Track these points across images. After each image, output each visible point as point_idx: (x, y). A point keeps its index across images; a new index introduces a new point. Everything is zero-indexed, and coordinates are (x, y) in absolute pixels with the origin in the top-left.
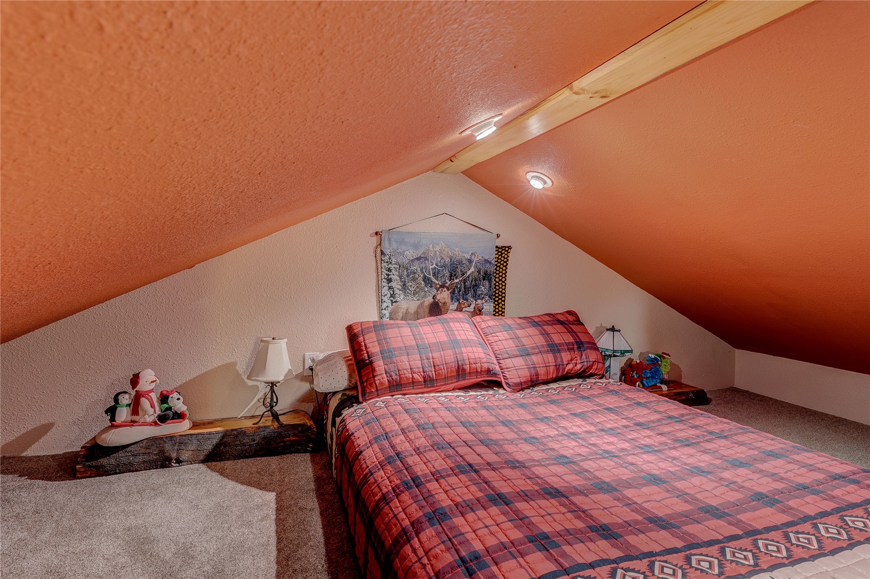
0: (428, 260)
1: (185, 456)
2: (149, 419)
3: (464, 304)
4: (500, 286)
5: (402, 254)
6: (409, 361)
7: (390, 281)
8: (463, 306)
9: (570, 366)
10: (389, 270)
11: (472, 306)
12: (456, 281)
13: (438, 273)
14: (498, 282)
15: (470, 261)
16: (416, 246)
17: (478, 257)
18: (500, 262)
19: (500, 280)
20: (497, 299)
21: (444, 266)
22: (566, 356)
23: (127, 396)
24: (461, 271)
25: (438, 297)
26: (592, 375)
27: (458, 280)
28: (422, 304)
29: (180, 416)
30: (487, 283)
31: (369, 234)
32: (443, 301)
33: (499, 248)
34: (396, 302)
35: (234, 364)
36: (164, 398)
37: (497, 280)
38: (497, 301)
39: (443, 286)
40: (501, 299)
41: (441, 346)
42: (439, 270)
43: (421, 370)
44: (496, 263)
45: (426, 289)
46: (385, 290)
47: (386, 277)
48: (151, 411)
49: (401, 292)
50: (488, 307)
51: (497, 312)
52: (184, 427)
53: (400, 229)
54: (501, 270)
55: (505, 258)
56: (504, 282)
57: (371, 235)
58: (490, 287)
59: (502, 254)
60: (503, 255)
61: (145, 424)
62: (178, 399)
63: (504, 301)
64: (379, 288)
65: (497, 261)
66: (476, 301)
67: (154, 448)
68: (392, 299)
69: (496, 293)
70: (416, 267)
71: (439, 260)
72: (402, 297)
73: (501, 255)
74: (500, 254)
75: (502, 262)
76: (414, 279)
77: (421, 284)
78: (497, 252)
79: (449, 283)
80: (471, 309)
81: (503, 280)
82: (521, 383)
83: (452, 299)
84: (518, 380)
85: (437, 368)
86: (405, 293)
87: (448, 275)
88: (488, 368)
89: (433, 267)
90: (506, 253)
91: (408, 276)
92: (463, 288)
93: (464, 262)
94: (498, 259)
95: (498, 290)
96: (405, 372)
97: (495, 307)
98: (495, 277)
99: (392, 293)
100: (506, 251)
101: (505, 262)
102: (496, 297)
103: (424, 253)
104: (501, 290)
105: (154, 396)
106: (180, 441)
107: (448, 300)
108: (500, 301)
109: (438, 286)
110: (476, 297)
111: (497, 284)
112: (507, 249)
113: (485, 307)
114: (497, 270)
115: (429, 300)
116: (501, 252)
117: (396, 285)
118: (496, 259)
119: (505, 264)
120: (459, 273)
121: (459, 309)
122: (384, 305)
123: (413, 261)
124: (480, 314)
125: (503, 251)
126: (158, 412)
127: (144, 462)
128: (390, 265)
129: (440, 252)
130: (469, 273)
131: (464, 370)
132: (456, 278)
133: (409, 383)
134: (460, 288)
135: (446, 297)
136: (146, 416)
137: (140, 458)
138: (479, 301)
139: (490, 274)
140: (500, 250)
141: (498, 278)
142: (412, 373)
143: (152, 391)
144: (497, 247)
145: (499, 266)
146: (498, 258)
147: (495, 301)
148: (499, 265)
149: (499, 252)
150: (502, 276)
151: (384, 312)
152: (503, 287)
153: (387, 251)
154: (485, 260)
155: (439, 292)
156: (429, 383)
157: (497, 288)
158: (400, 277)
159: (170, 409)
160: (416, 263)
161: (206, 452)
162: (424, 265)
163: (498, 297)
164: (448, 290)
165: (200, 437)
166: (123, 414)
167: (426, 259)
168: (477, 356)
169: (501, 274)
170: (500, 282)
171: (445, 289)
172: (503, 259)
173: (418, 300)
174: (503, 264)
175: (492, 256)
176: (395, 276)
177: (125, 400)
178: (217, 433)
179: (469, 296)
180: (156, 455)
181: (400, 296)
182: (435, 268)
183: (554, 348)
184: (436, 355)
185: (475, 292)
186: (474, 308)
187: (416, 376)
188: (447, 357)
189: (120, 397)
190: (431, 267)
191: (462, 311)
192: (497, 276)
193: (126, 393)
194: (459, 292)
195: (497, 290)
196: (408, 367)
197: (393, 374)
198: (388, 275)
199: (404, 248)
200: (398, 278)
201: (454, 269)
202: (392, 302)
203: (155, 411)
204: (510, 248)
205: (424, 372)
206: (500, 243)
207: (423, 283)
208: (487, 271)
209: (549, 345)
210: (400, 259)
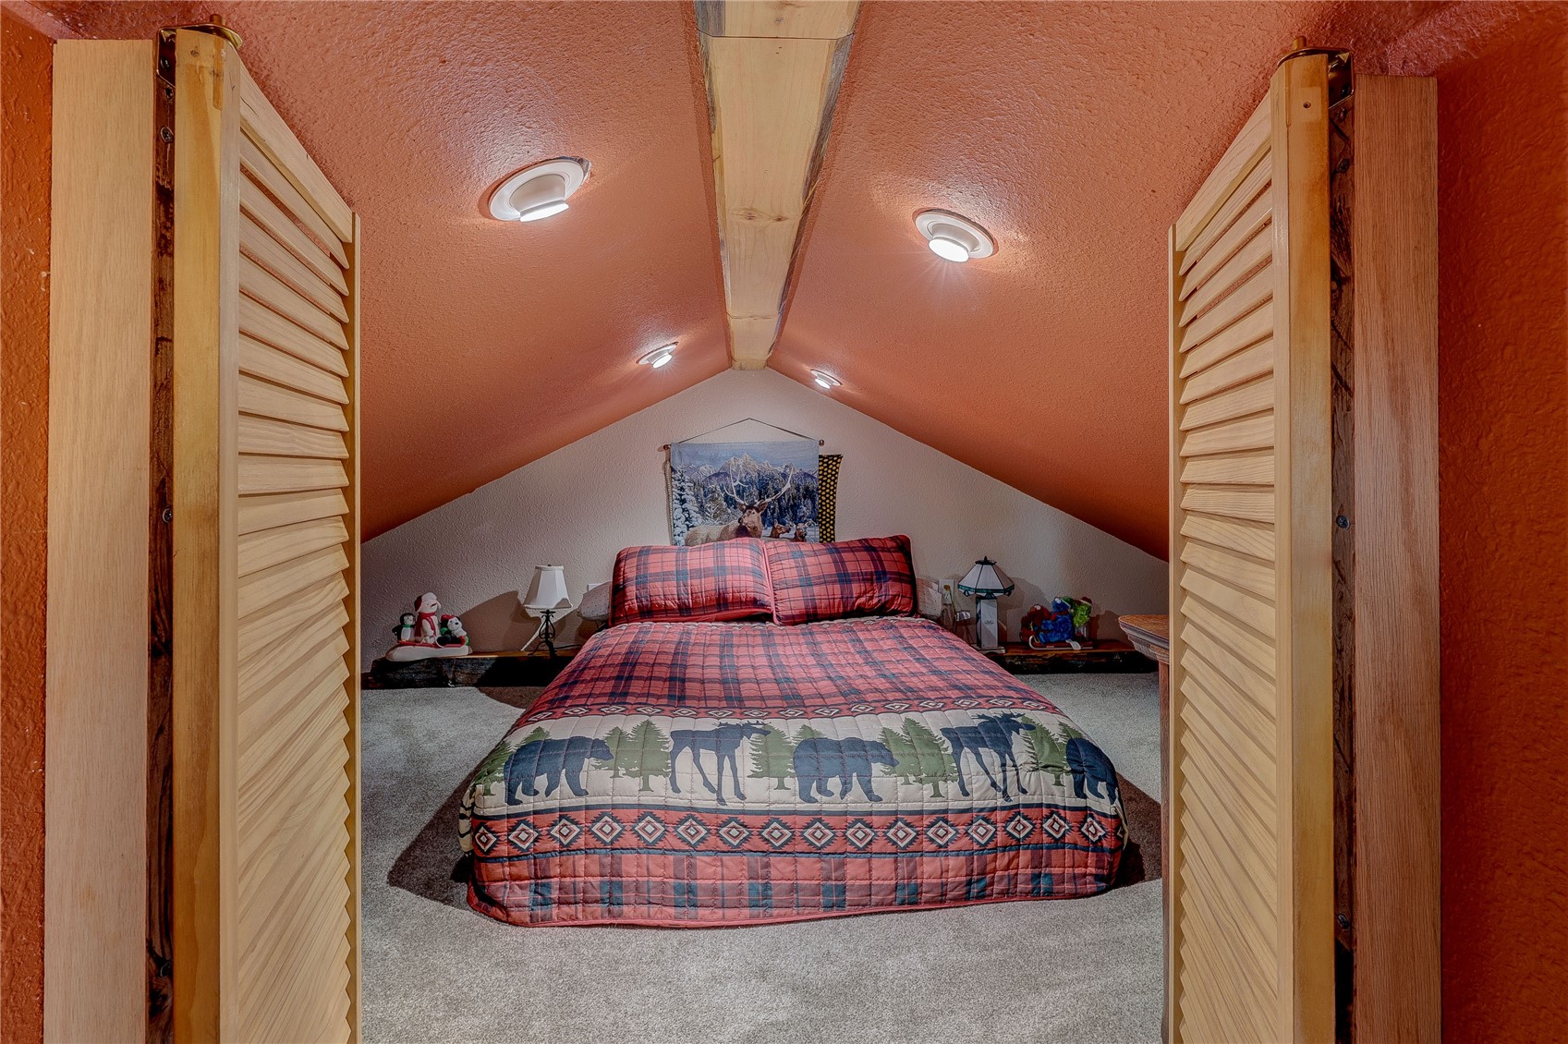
0: (729, 476)
1: (461, 678)
2: (431, 641)
3: (780, 529)
4: (828, 506)
5: (696, 469)
6: (663, 588)
7: (683, 501)
8: (779, 532)
9: (862, 600)
10: (682, 489)
11: (793, 532)
12: (767, 500)
13: (743, 492)
14: (825, 501)
15: (785, 476)
16: (713, 460)
17: (794, 470)
18: (826, 476)
19: (827, 498)
20: (824, 522)
21: (751, 483)
22: (856, 588)
23: (411, 617)
24: (773, 488)
25: (745, 521)
26: (895, 613)
27: (770, 500)
28: (726, 529)
29: (459, 641)
30: (809, 501)
31: (657, 448)
32: (752, 525)
33: (824, 458)
34: (693, 526)
35: (516, 593)
36: (444, 622)
37: (824, 498)
38: (825, 525)
39: (750, 507)
40: (829, 522)
41: (701, 573)
42: (744, 488)
43: (676, 597)
44: (821, 477)
45: (729, 511)
46: (678, 513)
47: (679, 497)
48: (431, 632)
49: (698, 515)
50: (813, 533)
51: (824, 539)
52: (463, 651)
53: (694, 441)
54: (828, 486)
55: (832, 470)
56: (831, 501)
57: (659, 450)
58: (814, 507)
59: (829, 465)
60: (831, 467)
61: (426, 645)
62: (457, 624)
63: (833, 525)
64: (669, 510)
65: (822, 474)
66: (797, 524)
67: (433, 668)
68: (687, 523)
69: (822, 515)
70: (714, 485)
71: (744, 475)
72: (700, 520)
73: (827, 467)
74: (825, 465)
75: (829, 476)
76: (713, 500)
77: (722, 505)
78: (821, 463)
79: (758, 503)
80: (792, 534)
81: (831, 498)
82: (793, 617)
83: (764, 524)
84: (789, 613)
85: (694, 595)
86: (703, 515)
87: (757, 493)
88: (755, 598)
89: (736, 484)
90: (834, 463)
91: (705, 496)
92: (777, 510)
93: (777, 476)
94: (824, 472)
95: (825, 510)
96: (657, 598)
97: (822, 532)
98: (820, 494)
99: (687, 516)
100: (834, 461)
101: (834, 475)
102: (823, 520)
103: (723, 468)
104: (828, 511)
105: (435, 620)
106: (457, 663)
107: (759, 524)
108: (828, 525)
109: (744, 507)
110: (797, 520)
111: (824, 503)
112: (835, 459)
113: (808, 533)
114: (822, 486)
115: (734, 524)
116: (827, 463)
117: (692, 506)
118: (821, 472)
119: (833, 478)
120: (771, 491)
121: (775, 535)
122: (678, 530)
123: (710, 477)
124: (803, 541)
125: (830, 463)
126: (439, 635)
127: (423, 680)
128: (683, 484)
129: (744, 465)
130: (784, 490)
131: (725, 599)
132: (768, 497)
133: (663, 610)
134: (774, 509)
135: (756, 520)
136: (428, 638)
137: (421, 676)
138: (801, 525)
139: (813, 491)
140: (826, 460)
141: (825, 496)
142: (666, 599)
143: (433, 614)
144: (820, 457)
145: (825, 481)
146: (823, 470)
147: (823, 525)
148: (825, 479)
149: (824, 463)
150: (829, 493)
151: (677, 538)
152: (832, 508)
153: (678, 468)
154: (805, 474)
155: (746, 514)
156: (685, 611)
157: (824, 508)
158: (696, 496)
159: (449, 632)
160: (714, 480)
161: (479, 676)
162: (724, 483)
163: (825, 520)
164: (758, 511)
165: (475, 661)
166: (407, 634)
167: (726, 474)
168: (743, 584)
169: (828, 491)
170: (828, 501)
171: (754, 511)
172: (830, 471)
173: (721, 524)
174: (830, 478)
175: (813, 467)
176: (689, 495)
177: (410, 621)
178: (491, 659)
179: (787, 519)
180: (434, 674)
181: (697, 519)
182: (739, 486)
183: (844, 578)
184: (696, 582)
185: (795, 514)
186: (795, 534)
187: (669, 603)
188: (708, 586)
189: (405, 618)
190: (734, 484)
191: (778, 537)
192: (824, 493)
193: (410, 614)
194: (772, 514)
195: (823, 510)
196: (662, 593)
197: (643, 599)
198: (681, 495)
199: (698, 463)
200: (694, 499)
201: (764, 485)
202: (688, 527)
203: (435, 633)
204: (839, 457)
205: (679, 599)
206: (824, 451)
207: (725, 503)
208: (808, 487)
209: (838, 575)
210: (694, 476)
